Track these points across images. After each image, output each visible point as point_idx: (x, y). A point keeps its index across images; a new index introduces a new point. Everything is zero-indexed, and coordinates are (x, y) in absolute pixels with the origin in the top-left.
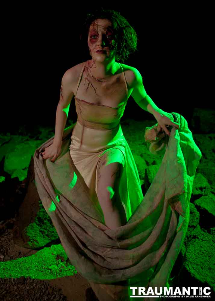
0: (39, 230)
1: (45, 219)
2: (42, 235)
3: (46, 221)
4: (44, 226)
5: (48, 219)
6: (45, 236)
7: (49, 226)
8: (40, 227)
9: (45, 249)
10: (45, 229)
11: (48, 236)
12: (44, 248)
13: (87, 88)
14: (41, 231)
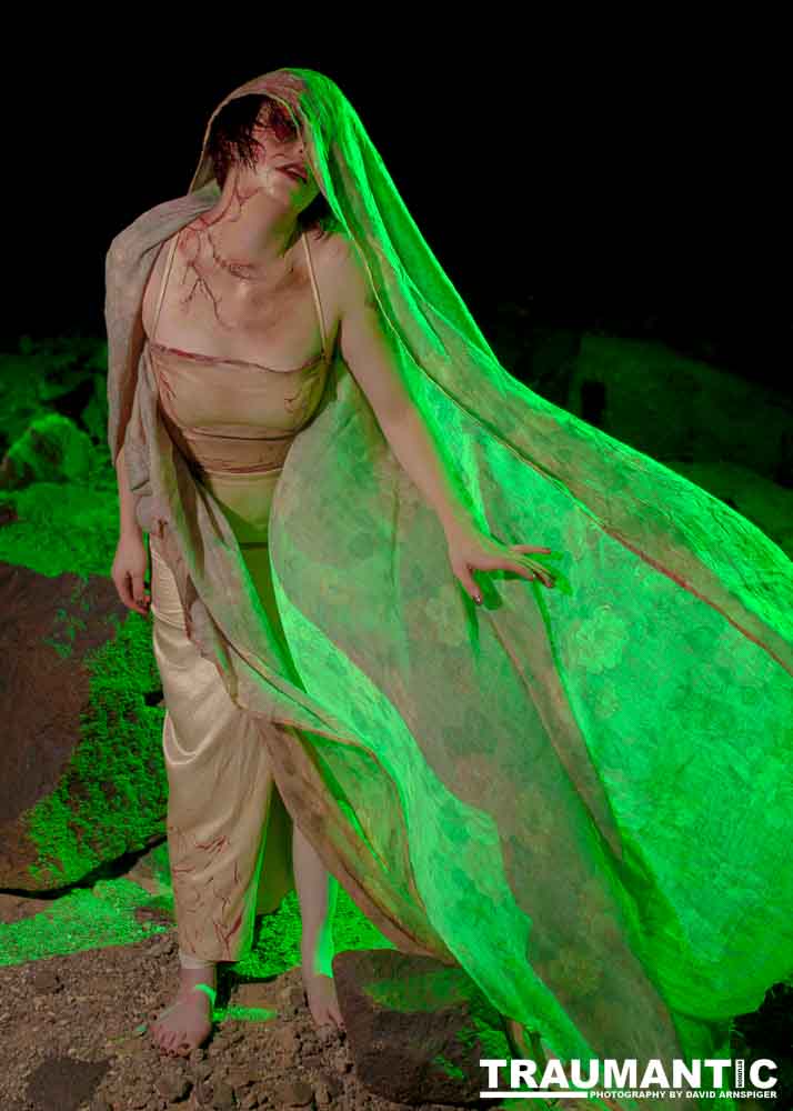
0: (68, 821)
1: (93, 780)
2: (74, 841)
3: (94, 789)
4: (86, 807)
5: (102, 783)
6: (84, 846)
7: (102, 806)
8: (72, 810)
9: (76, 894)
10: (86, 817)
11: (92, 843)
12: (75, 891)
13: (190, 298)
14: (73, 827)
